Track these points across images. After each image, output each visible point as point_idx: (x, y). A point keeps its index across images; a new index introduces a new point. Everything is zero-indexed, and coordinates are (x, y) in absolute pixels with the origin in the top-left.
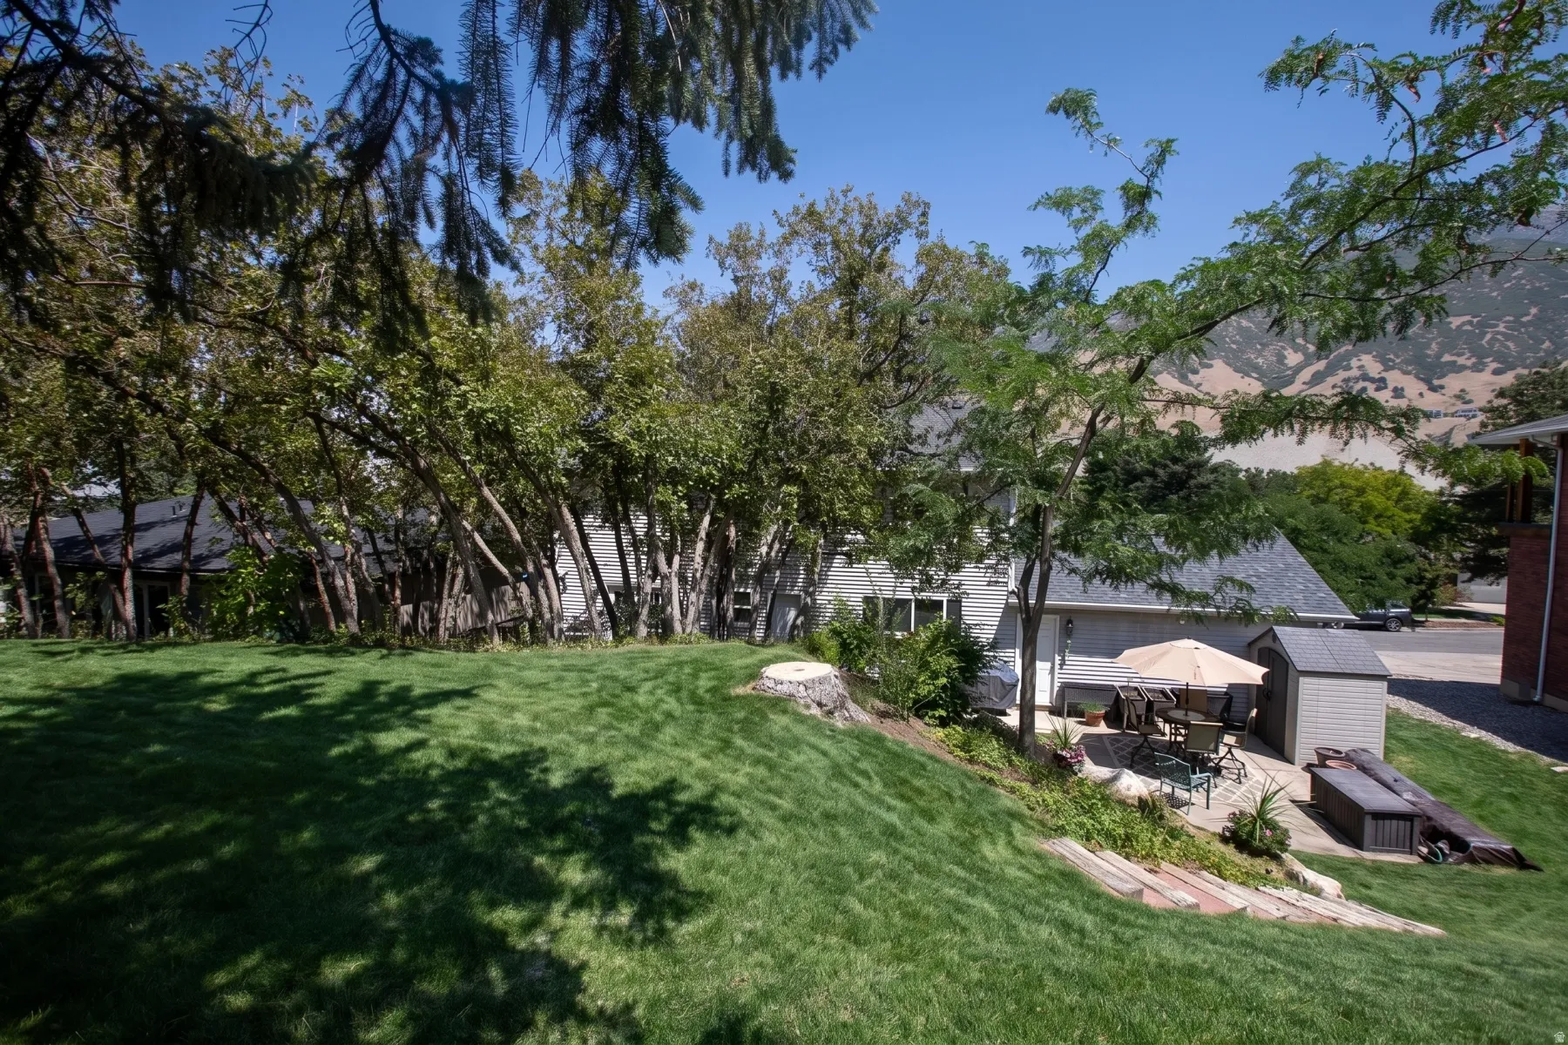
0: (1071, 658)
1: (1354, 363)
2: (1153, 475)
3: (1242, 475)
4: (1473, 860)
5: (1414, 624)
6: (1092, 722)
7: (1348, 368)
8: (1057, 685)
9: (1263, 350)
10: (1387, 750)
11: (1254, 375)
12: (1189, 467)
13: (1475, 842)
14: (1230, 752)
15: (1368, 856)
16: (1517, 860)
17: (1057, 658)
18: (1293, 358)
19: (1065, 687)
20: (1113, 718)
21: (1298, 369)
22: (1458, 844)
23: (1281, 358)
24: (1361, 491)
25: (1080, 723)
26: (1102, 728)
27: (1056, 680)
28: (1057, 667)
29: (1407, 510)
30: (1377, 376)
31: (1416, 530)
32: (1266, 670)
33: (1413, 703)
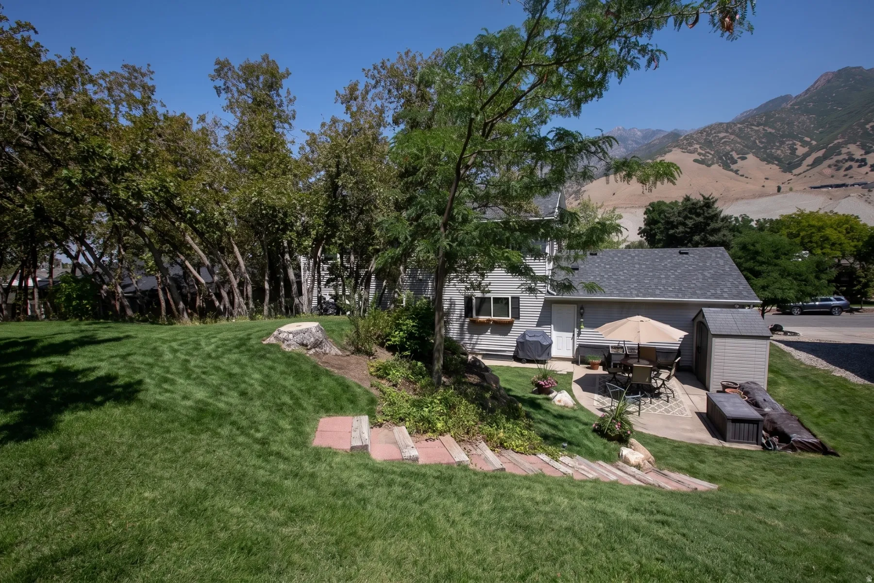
0: (584, 330)
1: (844, 150)
2: (684, 224)
3: (753, 224)
4: (793, 449)
5: (851, 311)
6: (593, 366)
7: (839, 154)
8: (576, 346)
9: (780, 146)
10: (771, 383)
11: (776, 162)
12: (706, 218)
13: (795, 437)
14: (663, 384)
15: (727, 445)
16: (821, 449)
17: (576, 330)
18: (801, 151)
19: (580, 346)
20: (606, 365)
21: (806, 156)
22: (784, 438)
23: (793, 150)
24: (820, 229)
25: (587, 368)
26: (600, 371)
27: (576, 343)
28: (576, 335)
29: (852, 239)
30: (860, 158)
31: (859, 251)
32: (687, 334)
33: (811, 356)
